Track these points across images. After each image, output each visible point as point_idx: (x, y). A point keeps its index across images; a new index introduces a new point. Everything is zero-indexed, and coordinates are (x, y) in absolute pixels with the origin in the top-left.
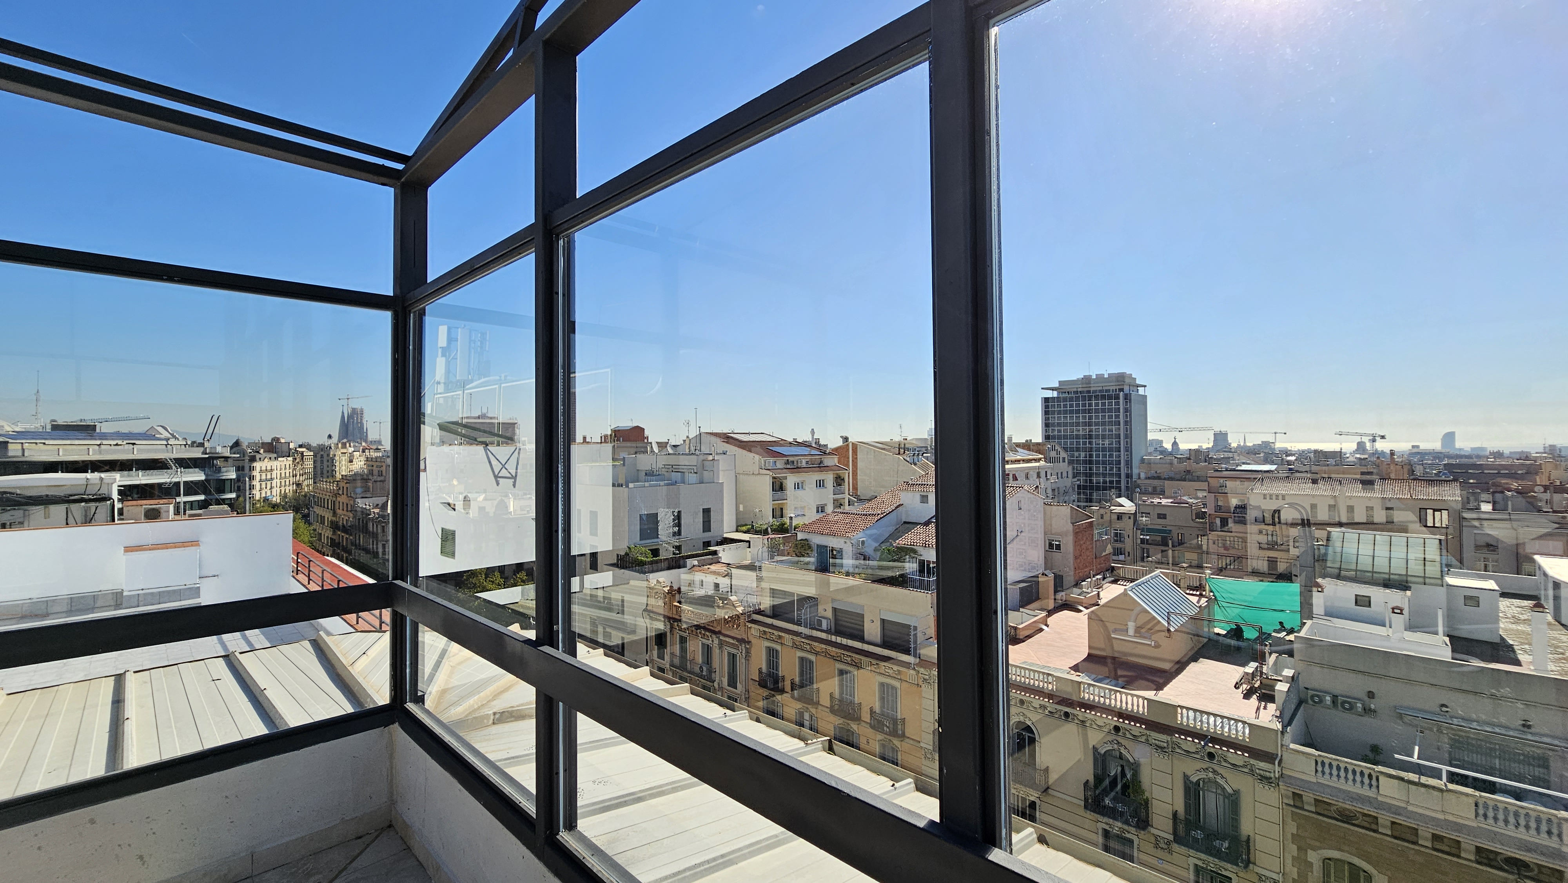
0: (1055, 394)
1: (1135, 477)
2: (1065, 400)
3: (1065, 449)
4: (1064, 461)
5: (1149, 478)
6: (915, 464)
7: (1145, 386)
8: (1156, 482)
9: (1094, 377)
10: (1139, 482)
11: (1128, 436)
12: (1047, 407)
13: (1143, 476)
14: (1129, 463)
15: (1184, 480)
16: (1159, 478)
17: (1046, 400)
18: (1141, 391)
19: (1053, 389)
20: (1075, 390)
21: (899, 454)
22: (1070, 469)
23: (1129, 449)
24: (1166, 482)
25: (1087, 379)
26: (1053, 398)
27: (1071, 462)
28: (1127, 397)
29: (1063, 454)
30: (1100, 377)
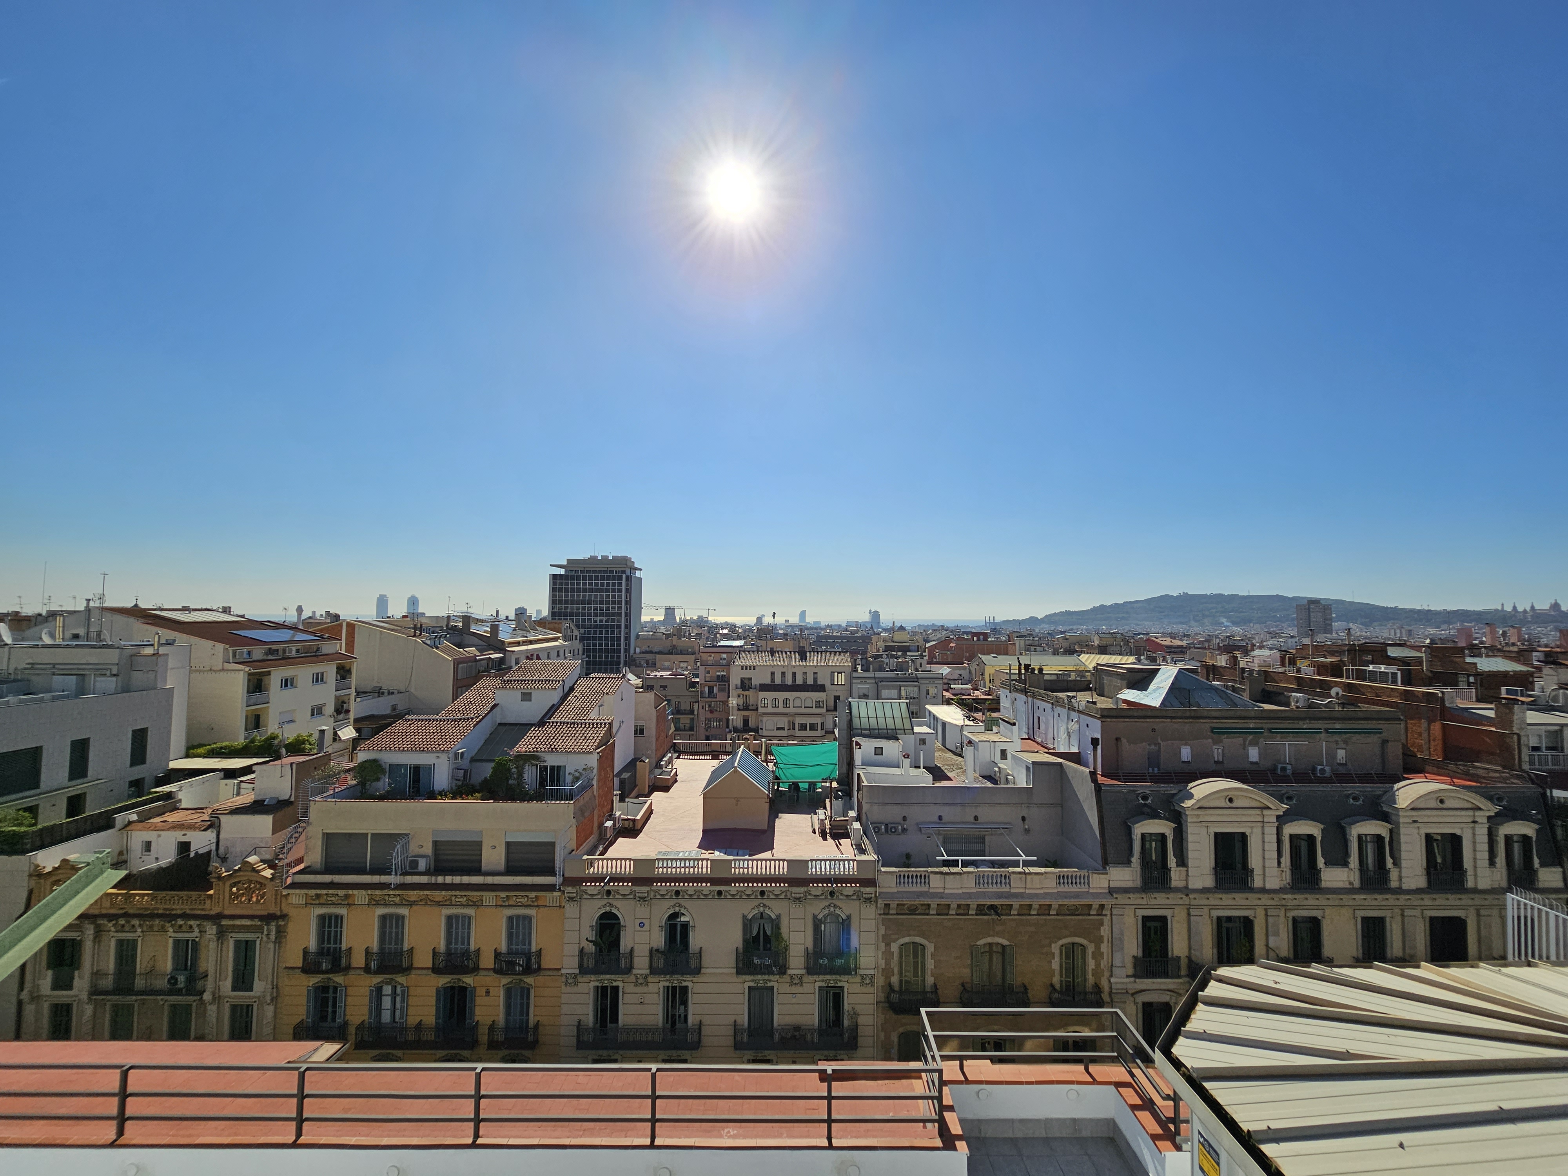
0: (563, 572)
1: (632, 651)
2: (573, 578)
3: (577, 626)
4: (576, 639)
5: (643, 653)
6: (437, 648)
7: (641, 570)
8: (648, 656)
9: (600, 558)
10: (635, 656)
11: (628, 615)
12: (554, 584)
13: (638, 650)
14: (627, 638)
15: (671, 653)
16: (651, 652)
17: (554, 577)
18: (638, 574)
19: (561, 567)
20: (582, 569)
21: (414, 636)
22: (580, 647)
23: (628, 627)
24: (657, 655)
25: (593, 559)
26: (561, 575)
27: (582, 639)
28: (629, 578)
29: (576, 632)
30: (605, 558)
